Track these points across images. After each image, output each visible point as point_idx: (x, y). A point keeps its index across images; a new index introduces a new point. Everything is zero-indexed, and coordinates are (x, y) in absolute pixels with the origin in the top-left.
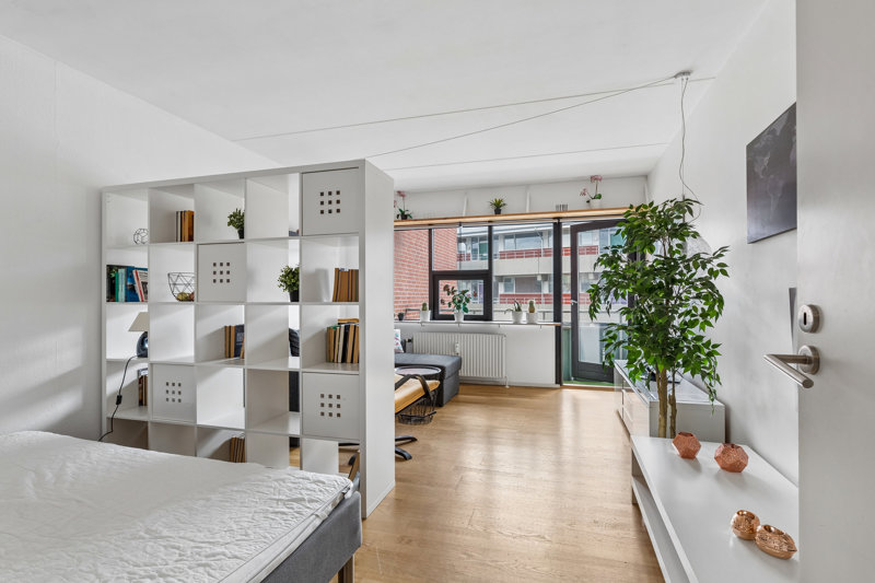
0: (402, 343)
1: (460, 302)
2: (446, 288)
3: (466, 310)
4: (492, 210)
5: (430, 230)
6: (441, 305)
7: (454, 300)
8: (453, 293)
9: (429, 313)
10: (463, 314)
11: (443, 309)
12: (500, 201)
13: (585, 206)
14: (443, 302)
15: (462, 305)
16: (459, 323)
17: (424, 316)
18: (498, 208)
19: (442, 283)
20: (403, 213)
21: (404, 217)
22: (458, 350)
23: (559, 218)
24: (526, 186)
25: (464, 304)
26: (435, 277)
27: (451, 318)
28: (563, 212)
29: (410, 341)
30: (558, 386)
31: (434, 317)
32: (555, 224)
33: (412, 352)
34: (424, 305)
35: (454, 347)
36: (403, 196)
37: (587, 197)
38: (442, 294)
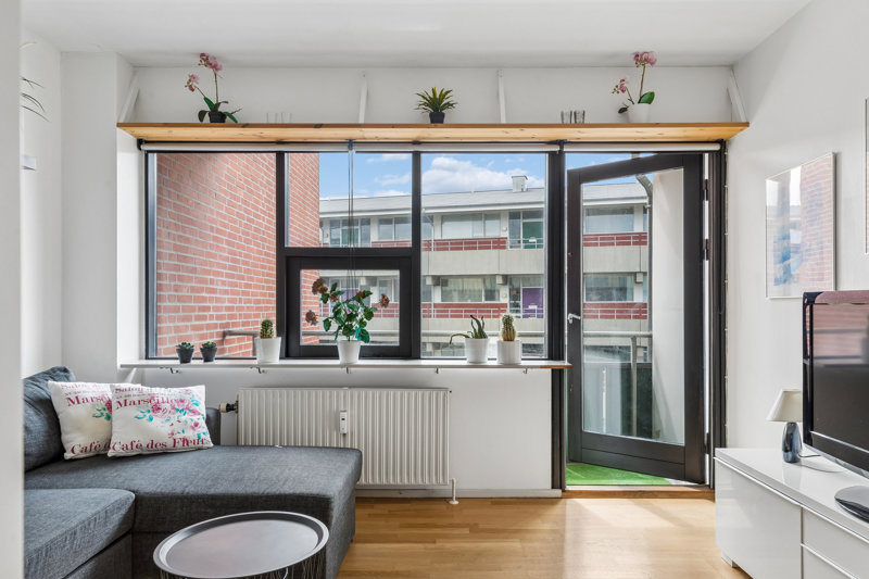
0: (208, 421)
1: (351, 317)
2: (318, 286)
3: (364, 336)
4: (424, 116)
5: (280, 156)
6: (305, 326)
7: (337, 313)
8: (334, 297)
9: (277, 343)
10: (358, 345)
11: (310, 334)
12: (443, 96)
13: (615, 117)
14: (311, 317)
15: (355, 325)
16: (348, 366)
17: (268, 350)
18: (437, 110)
19: (308, 277)
20: (214, 107)
21: (217, 116)
22: (345, 427)
23: (561, 143)
24: (496, 67)
25: (362, 323)
26: (291, 262)
27: (330, 352)
28: (576, 125)
29: (230, 408)
30: (558, 493)
31: (287, 353)
32: (552, 154)
33: (236, 445)
34: (266, 325)
35: (336, 422)
36: (215, 67)
37: (622, 99)
38: (310, 301)
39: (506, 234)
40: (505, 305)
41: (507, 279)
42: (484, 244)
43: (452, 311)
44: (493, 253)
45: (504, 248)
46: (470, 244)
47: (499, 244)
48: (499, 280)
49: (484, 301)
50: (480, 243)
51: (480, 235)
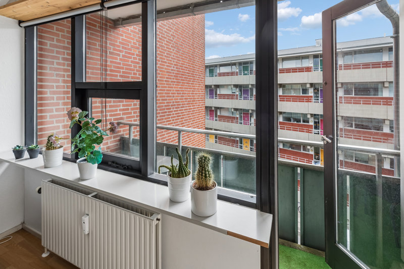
39: (312, 65)
40: (312, 97)
41: (312, 85)
42: (301, 70)
43: (286, 99)
44: (306, 73)
45: (310, 71)
46: (294, 70)
47: (308, 69)
48: (308, 86)
49: (301, 95)
50: (299, 69)
51: (299, 66)
